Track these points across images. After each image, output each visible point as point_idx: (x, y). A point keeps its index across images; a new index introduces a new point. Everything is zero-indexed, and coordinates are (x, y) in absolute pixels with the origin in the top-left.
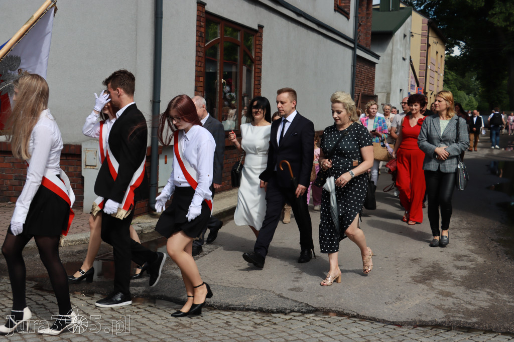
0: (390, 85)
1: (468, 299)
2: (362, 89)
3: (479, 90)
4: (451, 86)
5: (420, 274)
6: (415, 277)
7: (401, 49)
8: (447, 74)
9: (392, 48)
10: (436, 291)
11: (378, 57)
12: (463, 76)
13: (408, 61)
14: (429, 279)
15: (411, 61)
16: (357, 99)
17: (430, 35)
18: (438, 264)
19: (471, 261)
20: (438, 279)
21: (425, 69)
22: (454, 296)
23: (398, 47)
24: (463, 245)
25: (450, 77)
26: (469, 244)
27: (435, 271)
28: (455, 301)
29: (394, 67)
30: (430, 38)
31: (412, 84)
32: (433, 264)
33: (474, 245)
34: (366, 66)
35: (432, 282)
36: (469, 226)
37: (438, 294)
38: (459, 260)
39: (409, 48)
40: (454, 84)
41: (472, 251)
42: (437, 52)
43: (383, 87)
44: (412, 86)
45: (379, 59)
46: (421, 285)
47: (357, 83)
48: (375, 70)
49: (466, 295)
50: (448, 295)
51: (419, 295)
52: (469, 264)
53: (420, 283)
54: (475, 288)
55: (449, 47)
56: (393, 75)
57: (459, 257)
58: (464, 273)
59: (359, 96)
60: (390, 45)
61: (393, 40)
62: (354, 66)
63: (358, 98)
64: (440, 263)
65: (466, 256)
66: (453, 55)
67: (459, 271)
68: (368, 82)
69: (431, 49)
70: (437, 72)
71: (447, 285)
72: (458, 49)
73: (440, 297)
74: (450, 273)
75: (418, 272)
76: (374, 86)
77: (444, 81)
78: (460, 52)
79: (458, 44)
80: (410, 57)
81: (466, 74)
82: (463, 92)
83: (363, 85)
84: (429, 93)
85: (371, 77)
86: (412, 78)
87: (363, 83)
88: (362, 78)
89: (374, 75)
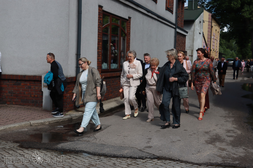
0: (193, 46)
1: (234, 152)
2: (180, 48)
3: (237, 48)
4: (223, 46)
5: (209, 139)
6: (207, 141)
7: (199, 28)
8: (221, 41)
9: (194, 28)
10: (218, 148)
11: (187, 32)
12: (229, 41)
13: (202, 34)
14: (214, 142)
15: (203, 34)
17: (212, 22)
18: (218, 134)
19: (235, 133)
20: (219, 142)
21: (210, 38)
22: (227, 150)
23: (197, 27)
24: (231, 125)
25: (222, 42)
26: (233, 124)
27: (217, 138)
28: (227, 153)
29: (195, 37)
30: (212, 23)
31: (204, 45)
32: (216, 134)
33: (236, 125)
34: (181, 37)
35: (215, 143)
36: (233, 115)
37: (218, 149)
38: (229, 133)
39: (202, 28)
41: (235, 128)
42: (216, 30)
43: (190, 47)
44: (204, 47)
45: (187, 33)
46: (210, 145)
47: (177, 45)
48: (186, 39)
49: (233, 150)
50: (224, 150)
51: (209, 150)
52: (234, 134)
53: (210, 144)
54: (237, 146)
55: (222, 28)
56: (195, 41)
57: (229, 131)
58: (231, 139)
60: (193, 26)
61: (194, 24)
62: (175, 37)
64: (219, 134)
65: (232, 130)
66: (224, 31)
67: (229, 138)
68: (182, 45)
69: (213, 28)
70: (216, 40)
71: (223, 145)
72: (226, 28)
73: (220, 151)
74: (224, 139)
75: (209, 138)
76: (185, 47)
77: (220, 44)
78: (227, 30)
79: (226, 26)
80: (203, 32)
81: (231, 41)
82: (229, 49)
83: (180, 46)
84: (212, 50)
85: (184, 42)
86: (204, 43)
87: (180, 45)
88: (179, 43)
89: (185, 41)
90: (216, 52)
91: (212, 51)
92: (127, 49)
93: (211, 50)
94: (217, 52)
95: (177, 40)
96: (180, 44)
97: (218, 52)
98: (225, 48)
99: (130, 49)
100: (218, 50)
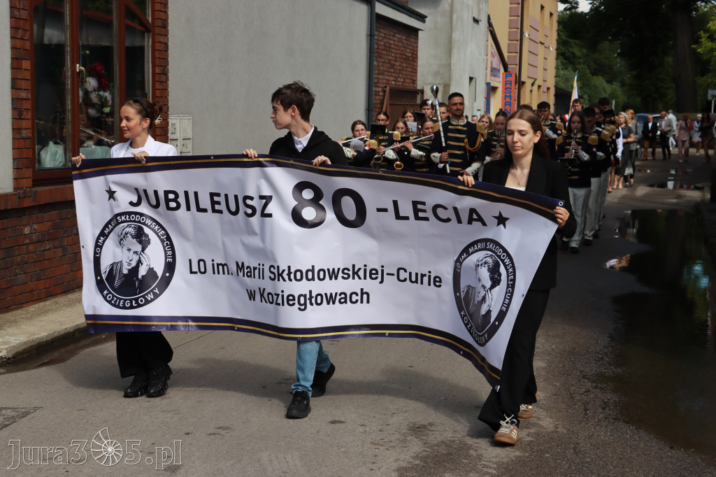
0: (450, 70)
2: (392, 78)
4: (578, 67)
7: (471, 2)
9: (453, 2)
11: (422, 18)
13: (484, 24)
15: (490, 25)
16: (381, 98)
21: (519, 38)
29: (456, 35)
31: (494, 66)
34: (397, 36)
40: (584, 63)
42: (542, 7)
43: (436, 74)
44: (494, 72)
45: (424, 22)
47: (381, 68)
48: (417, 43)
56: (455, 51)
59: (384, 92)
62: (371, 35)
63: (384, 96)
68: (404, 65)
70: (542, 44)
76: (416, 73)
80: (489, 16)
82: (601, 78)
83: (392, 70)
84: (529, 83)
85: (410, 55)
86: (493, 56)
87: (393, 66)
88: (390, 58)
89: (417, 51)
90: (546, 90)
91: (528, 87)
92: (158, 86)
93: (524, 83)
94: (548, 89)
95: (382, 47)
96: (392, 62)
97: (552, 91)
98: (588, 71)
99: (167, 85)
100: (551, 83)
